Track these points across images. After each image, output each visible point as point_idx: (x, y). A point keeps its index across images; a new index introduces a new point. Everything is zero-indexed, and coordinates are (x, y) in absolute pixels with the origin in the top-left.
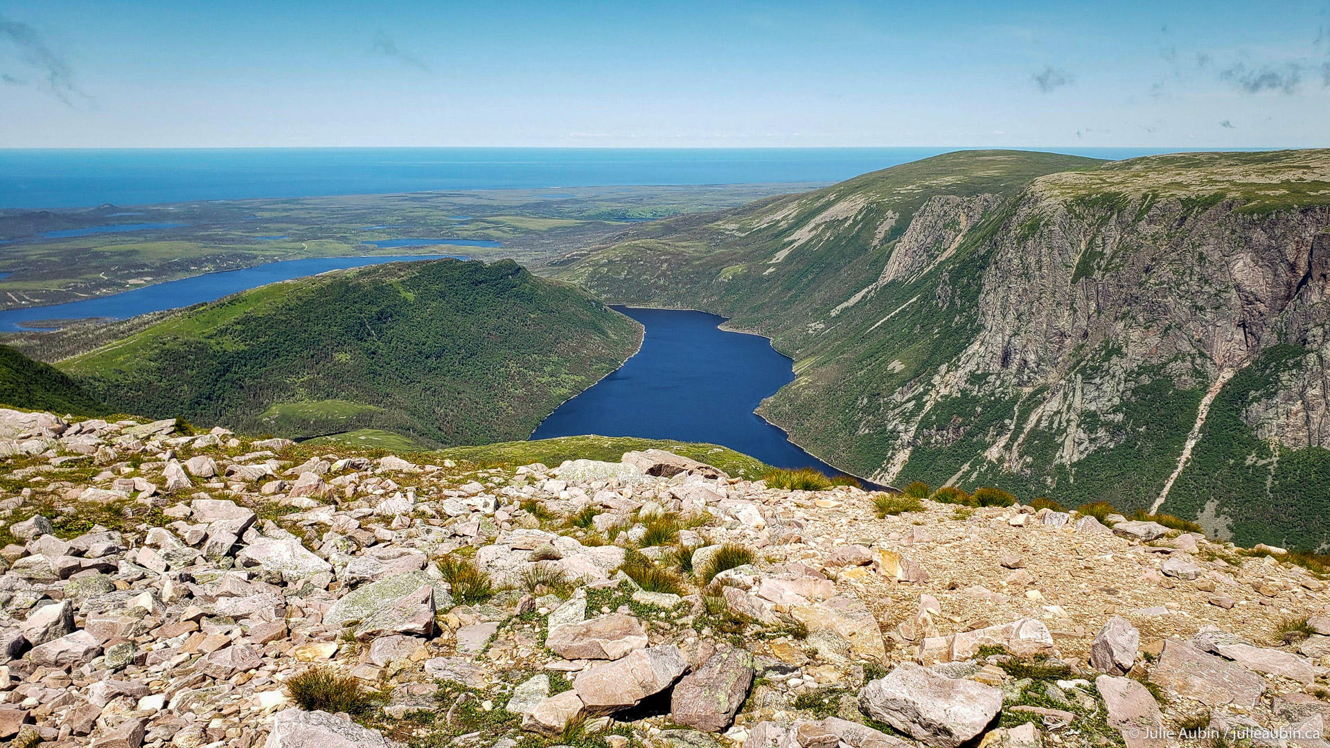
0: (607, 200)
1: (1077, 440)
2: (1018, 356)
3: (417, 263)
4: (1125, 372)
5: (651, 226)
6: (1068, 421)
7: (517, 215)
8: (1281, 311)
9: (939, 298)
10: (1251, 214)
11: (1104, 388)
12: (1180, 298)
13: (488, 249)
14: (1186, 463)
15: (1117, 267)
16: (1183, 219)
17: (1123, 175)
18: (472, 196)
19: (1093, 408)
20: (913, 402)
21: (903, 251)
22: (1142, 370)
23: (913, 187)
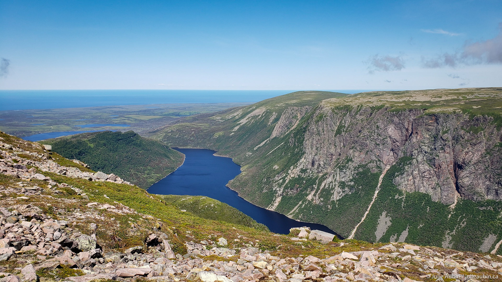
0: (172, 109)
1: (338, 192)
2: (317, 163)
3: (95, 133)
4: (354, 167)
5: (188, 118)
6: (335, 185)
7: (137, 114)
8: (404, 145)
9: (290, 143)
10: (393, 112)
11: (347, 173)
12: (371, 141)
13: (125, 127)
14: (375, 199)
15: (350, 131)
16: (371, 114)
17: (351, 99)
18: (119, 108)
19: (343, 180)
20: (282, 180)
21: (278, 126)
22: (360, 166)
23: (282, 104)
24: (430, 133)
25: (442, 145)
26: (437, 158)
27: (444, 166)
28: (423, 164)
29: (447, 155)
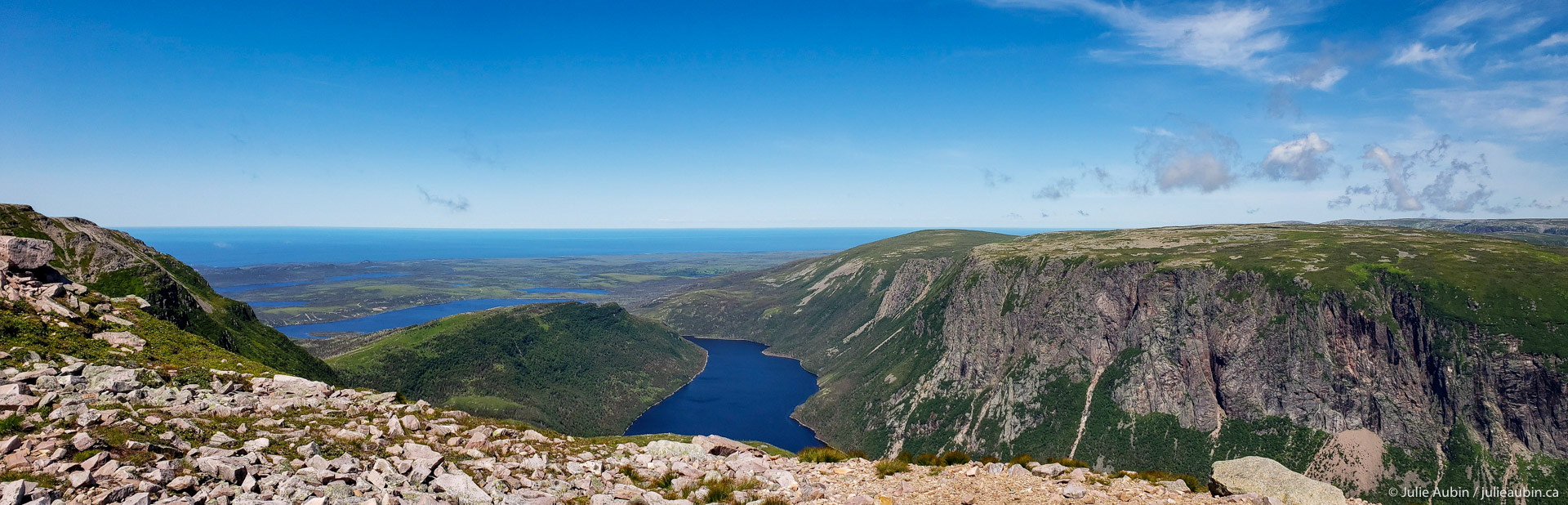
0: (682, 262)
1: (1012, 425)
2: (971, 368)
3: (551, 304)
4: (1039, 374)
5: (713, 280)
6: (1006, 411)
7: (621, 272)
8: (1126, 327)
9: (917, 329)
10: (1103, 269)
11: (1027, 386)
12: (1068, 323)
14: (1083, 432)
15: (1029, 304)
16: (1065, 272)
17: (1026, 246)
18: (591, 259)
19: (1021, 401)
20: (903, 405)
21: (890, 296)
22: (1050, 371)
23: (895, 253)
24: (1167, 304)
25: (1189, 324)
26: (1182, 348)
27: (1195, 361)
28: (1160, 360)
29: (1198, 341)
